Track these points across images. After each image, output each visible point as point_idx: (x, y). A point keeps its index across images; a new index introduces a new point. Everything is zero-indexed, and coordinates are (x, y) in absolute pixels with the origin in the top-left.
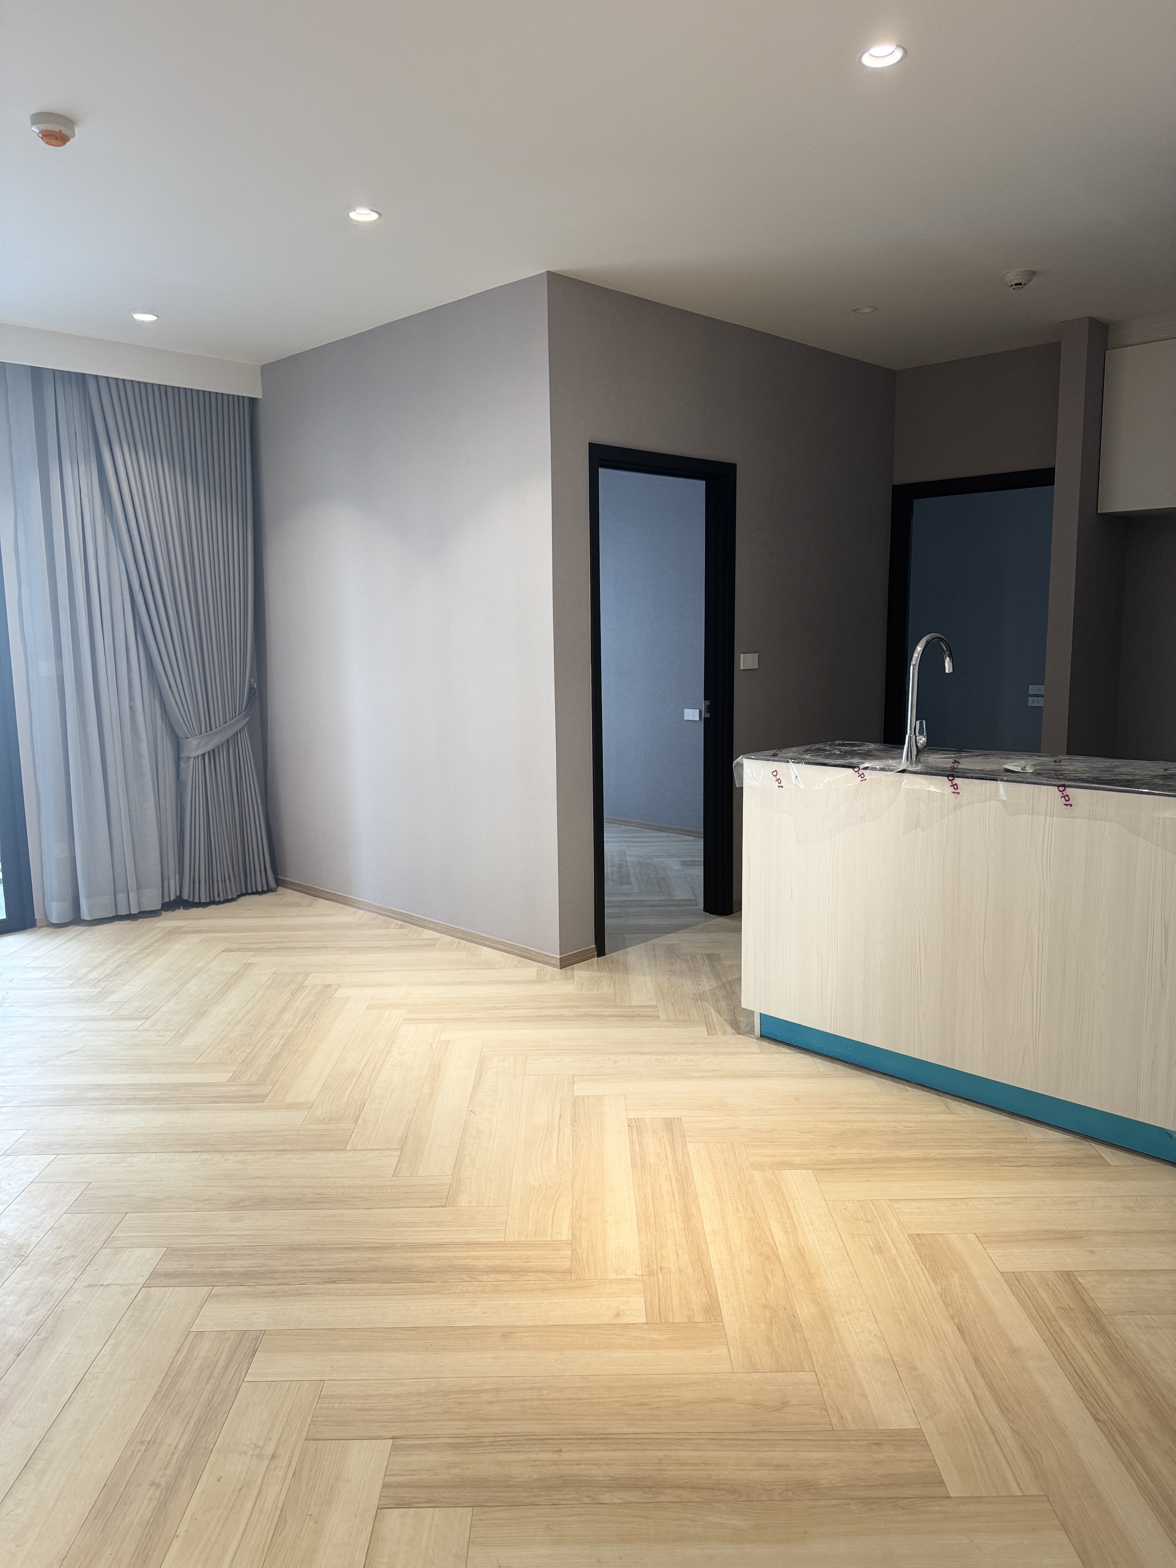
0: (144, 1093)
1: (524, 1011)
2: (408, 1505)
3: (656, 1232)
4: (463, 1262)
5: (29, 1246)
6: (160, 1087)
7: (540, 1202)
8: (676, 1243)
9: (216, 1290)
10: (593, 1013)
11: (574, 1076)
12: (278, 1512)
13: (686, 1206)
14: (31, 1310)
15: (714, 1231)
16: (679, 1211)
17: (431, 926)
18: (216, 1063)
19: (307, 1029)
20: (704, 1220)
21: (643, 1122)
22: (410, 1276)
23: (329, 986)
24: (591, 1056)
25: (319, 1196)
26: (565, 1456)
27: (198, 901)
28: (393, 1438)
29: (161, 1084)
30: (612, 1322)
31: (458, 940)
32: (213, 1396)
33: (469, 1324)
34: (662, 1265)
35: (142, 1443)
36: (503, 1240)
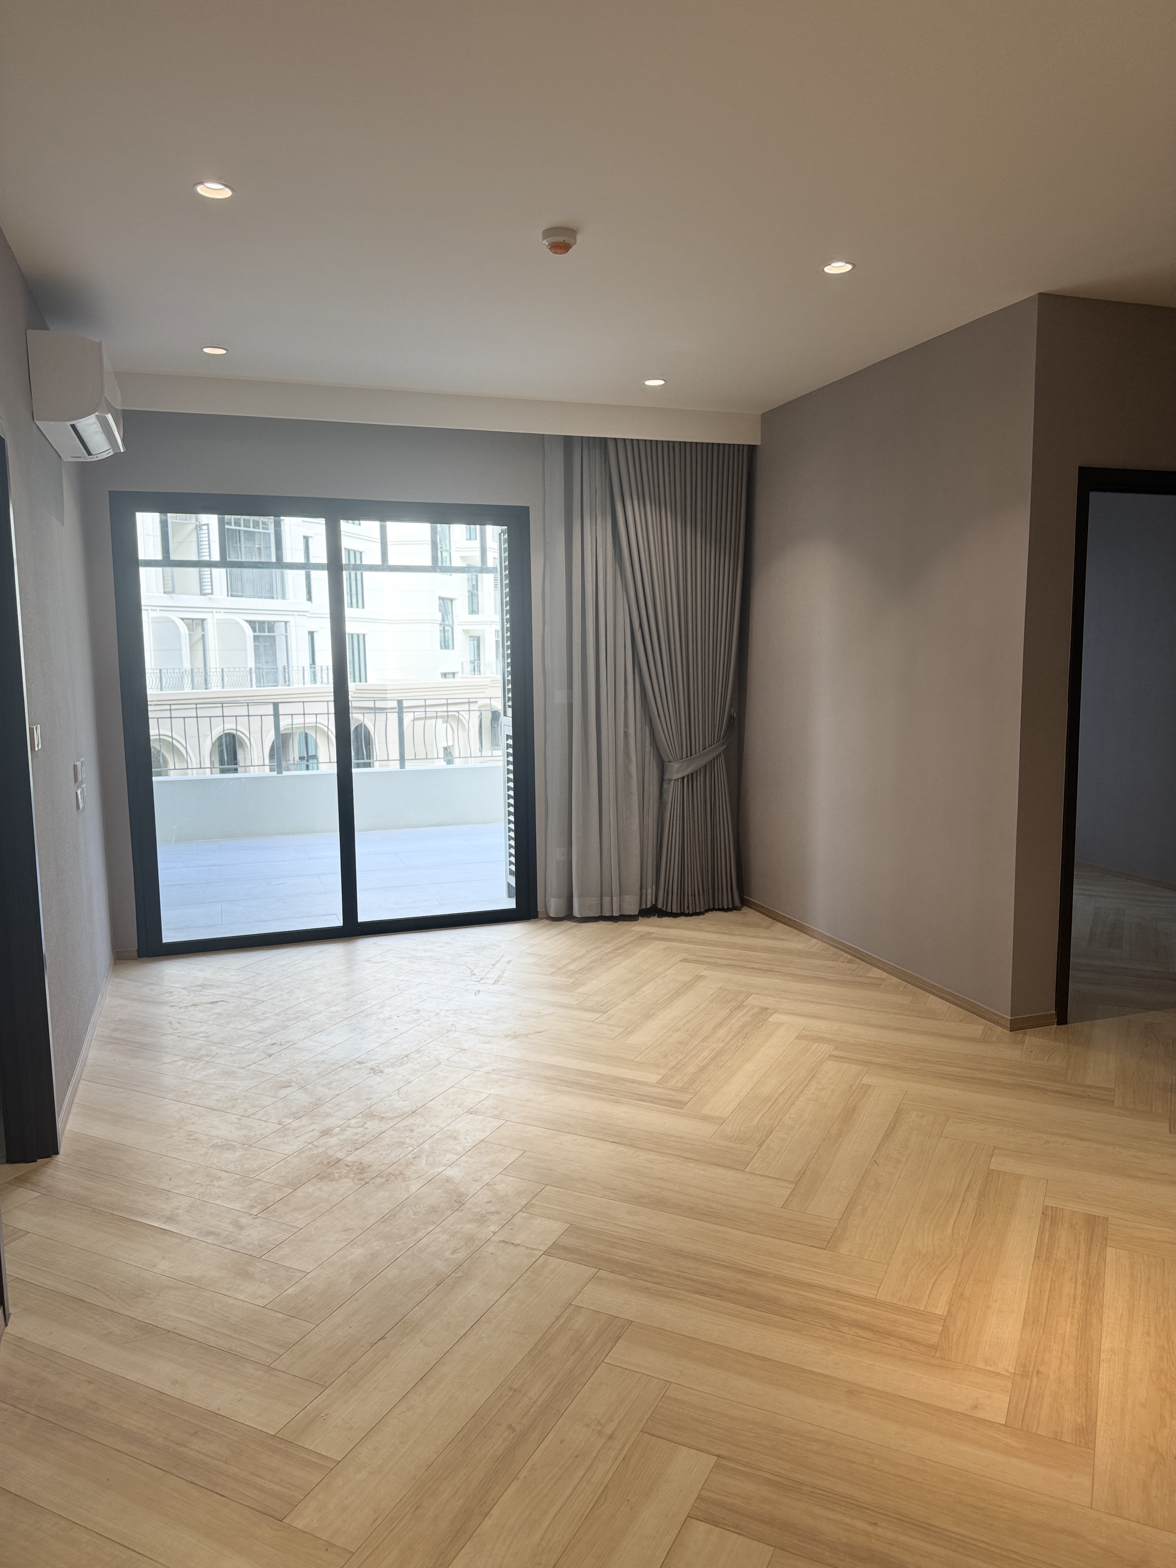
0: (587, 1080)
1: (958, 1069)
2: (715, 1524)
3: (1043, 1333)
4: (828, 1308)
5: (467, 1195)
6: (600, 1076)
7: (923, 1269)
8: (1063, 1349)
9: (602, 1273)
10: (1035, 1085)
11: (995, 1148)
12: (602, 1488)
13: (1086, 1314)
14: (456, 1250)
15: (1112, 1349)
16: (1076, 1317)
17: (880, 965)
18: (651, 1064)
19: (737, 1047)
20: (1104, 1334)
21: (1061, 1212)
22: (774, 1308)
23: (766, 1009)
24: (1021, 1131)
25: (710, 1210)
26: (880, 1531)
27: (670, 911)
28: (718, 1456)
29: (601, 1074)
30: (967, 1413)
31: (906, 983)
32: (575, 1367)
33: (819, 1371)
34: (1040, 1369)
35: (510, 1389)
36: (874, 1297)
